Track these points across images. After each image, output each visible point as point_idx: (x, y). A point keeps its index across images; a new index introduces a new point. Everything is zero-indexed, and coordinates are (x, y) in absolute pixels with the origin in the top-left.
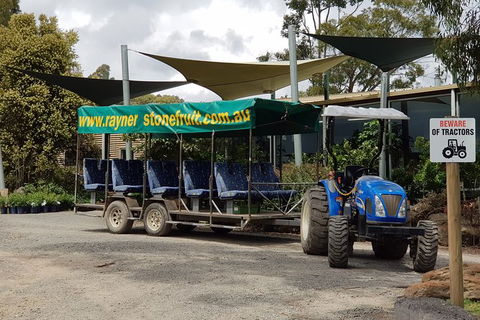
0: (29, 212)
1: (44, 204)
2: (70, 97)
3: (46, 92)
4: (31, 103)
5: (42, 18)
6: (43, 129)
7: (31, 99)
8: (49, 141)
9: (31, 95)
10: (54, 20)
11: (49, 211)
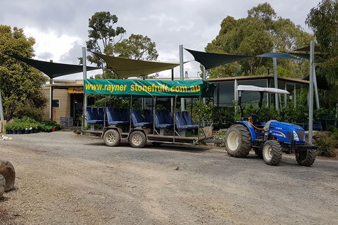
0: (23, 133)
1: (31, 128)
2: (34, 71)
3: (21, 69)
4: (14, 74)
5: (15, 29)
6: (21, 88)
7: (13, 72)
8: (24, 95)
9: (12, 70)
10: (21, 31)
11: (34, 133)
